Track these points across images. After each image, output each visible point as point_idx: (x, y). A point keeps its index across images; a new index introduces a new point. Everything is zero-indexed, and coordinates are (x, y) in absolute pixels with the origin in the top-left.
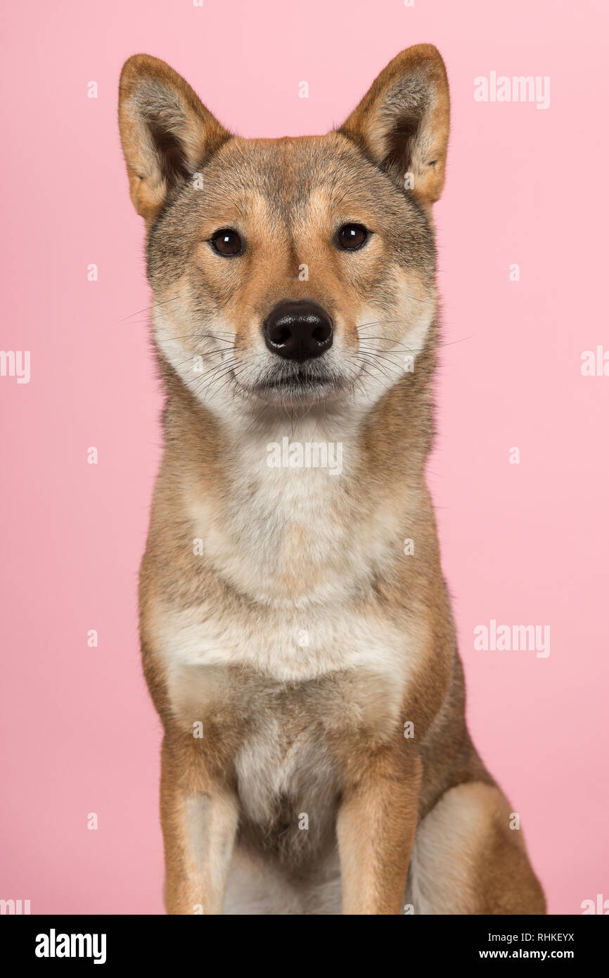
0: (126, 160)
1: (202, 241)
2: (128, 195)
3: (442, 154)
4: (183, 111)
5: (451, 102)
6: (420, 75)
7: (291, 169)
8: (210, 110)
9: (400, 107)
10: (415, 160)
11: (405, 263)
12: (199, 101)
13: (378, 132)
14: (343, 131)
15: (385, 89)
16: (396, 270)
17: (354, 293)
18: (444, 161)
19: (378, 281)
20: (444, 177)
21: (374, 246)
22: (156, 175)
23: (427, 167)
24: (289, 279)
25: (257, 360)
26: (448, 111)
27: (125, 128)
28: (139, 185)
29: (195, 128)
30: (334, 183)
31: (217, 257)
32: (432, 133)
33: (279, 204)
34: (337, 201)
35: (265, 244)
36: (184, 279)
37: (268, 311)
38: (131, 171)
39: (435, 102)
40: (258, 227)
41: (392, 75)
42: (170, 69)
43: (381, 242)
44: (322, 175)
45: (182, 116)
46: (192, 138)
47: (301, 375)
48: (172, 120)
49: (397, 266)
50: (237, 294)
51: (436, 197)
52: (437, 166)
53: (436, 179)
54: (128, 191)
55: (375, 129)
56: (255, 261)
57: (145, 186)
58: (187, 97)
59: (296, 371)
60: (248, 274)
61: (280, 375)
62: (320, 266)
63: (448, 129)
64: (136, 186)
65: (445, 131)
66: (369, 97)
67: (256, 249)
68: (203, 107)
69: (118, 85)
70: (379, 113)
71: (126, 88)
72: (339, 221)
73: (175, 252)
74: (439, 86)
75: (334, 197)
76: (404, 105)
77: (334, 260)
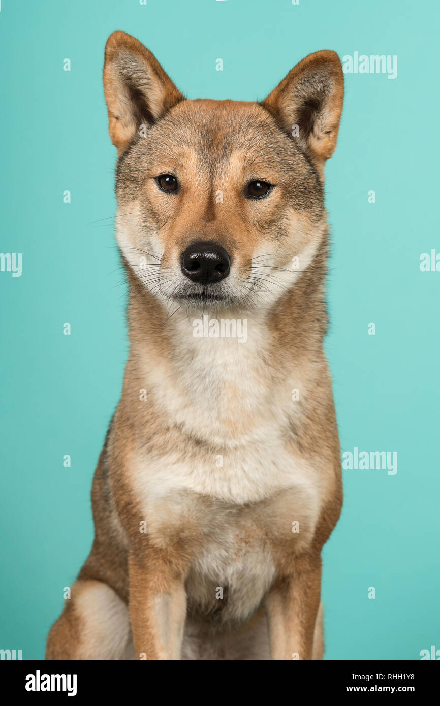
0: (107, 105)
1: (151, 178)
2: (107, 130)
3: (336, 127)
4: (150, 77)
5: (345, 91)
6: (323, 72)
7: (221, 132)
8: (170, 77)
9: (307, 91)
10: (316, 129)
11: (297, 208)
12: (161, 69)
13: (290, 107)
14: (263, 105)
15: (296, 79)
16: (290, 213)
17: (254, 230)
18: (337, 132)
19: (275, 221)
20: (335, 143)
21: (274, 196)
22: (128, 117)
23: (324, 135)
24: (204, 223)
25: (174, 278)
26: (342, 98)
27: (107, 83)
28: (115, 124)
29: (157, 90)
30: (249, 148)
31: (160, 192)
32: (330, 111)
33: (208, 160)
34: (250, 162)
35: (193, 190)
36: (137, 202)
37: (186, 246)
38: (110, 114)
39: (333, 90)
40: (189, 176)
41: (303, 70)
42: (141, 44)
43: (280, 193)
44: (242, 140)
45: (149, 79)
46: (155, 96)
47: (203, 293)
48: (141, 82)
49: (292, 210)
50: (169, 223)
51: (328, 156)
52: (332, 135)
53: (329, 144)
54: (108, 127)
55: (288, 105)
56: (185, 201)
57: (119, 125)
58: (152, 66)
59: (201, 291)
60: (178, 210)
61: (189, 292)
62: (229, 212)
63: (341, 110)
64: (113, 125)
65: (339, 111)
66: (286, 82)
67: (186, 192)
68: (165, 74)
69: (104, 51)
70: (292, 94)
71: (109, 54)
72: (249, 177)
73: (134, 180)
74: (337, 80)
75: (248, 158)
76: (311, 90)
77: (242, 206)
